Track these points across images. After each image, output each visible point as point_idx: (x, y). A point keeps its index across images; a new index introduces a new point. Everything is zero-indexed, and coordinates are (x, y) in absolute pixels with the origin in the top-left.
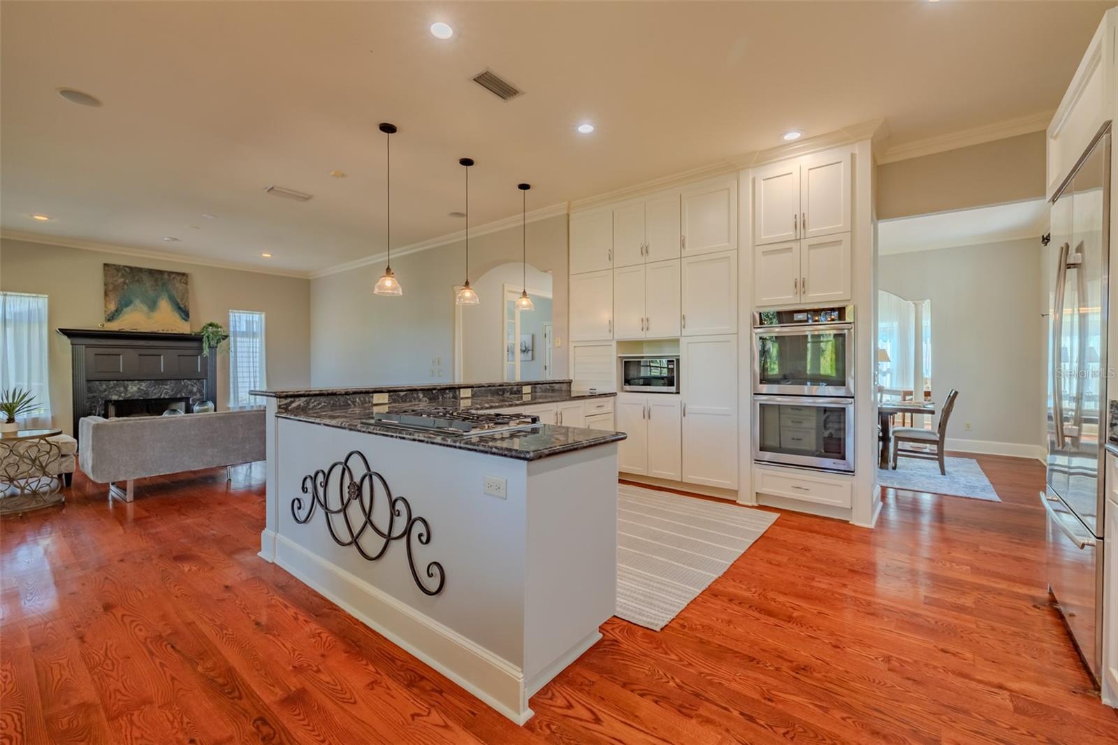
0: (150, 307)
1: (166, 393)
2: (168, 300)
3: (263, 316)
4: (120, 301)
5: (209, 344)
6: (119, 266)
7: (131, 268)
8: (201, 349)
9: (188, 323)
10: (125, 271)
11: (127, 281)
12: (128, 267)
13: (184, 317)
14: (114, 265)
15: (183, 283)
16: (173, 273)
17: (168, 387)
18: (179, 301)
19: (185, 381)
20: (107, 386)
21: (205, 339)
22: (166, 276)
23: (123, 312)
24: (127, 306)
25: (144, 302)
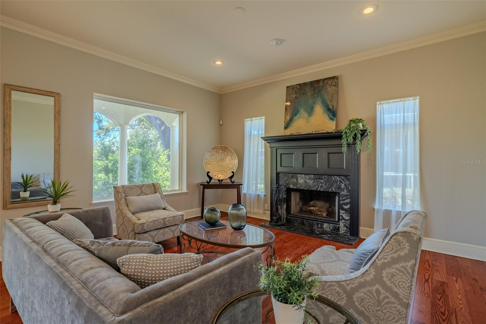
0: (309, 113)
1: (322, 186)
2: (321, 104)
3: (418, 101)
4: (292, 112)
5: (347, 140)
6: (294, 85)
7: (299, 85)
8: (341, 146)
9: (335, 122)
10: (297, 88)
11: (297, 96)
12: (298, 84)
13: (331, 117)
14: (291, 86)
15: (333, 85)
16: (326, 79)
17: (322, 181)
18: (329, 103)
19: (335, 177)
20: (288, 177)
21: (344, 136)
22: (321, 84)
23: (293, 120)
24: (296, 115)
25: (305, 110)
